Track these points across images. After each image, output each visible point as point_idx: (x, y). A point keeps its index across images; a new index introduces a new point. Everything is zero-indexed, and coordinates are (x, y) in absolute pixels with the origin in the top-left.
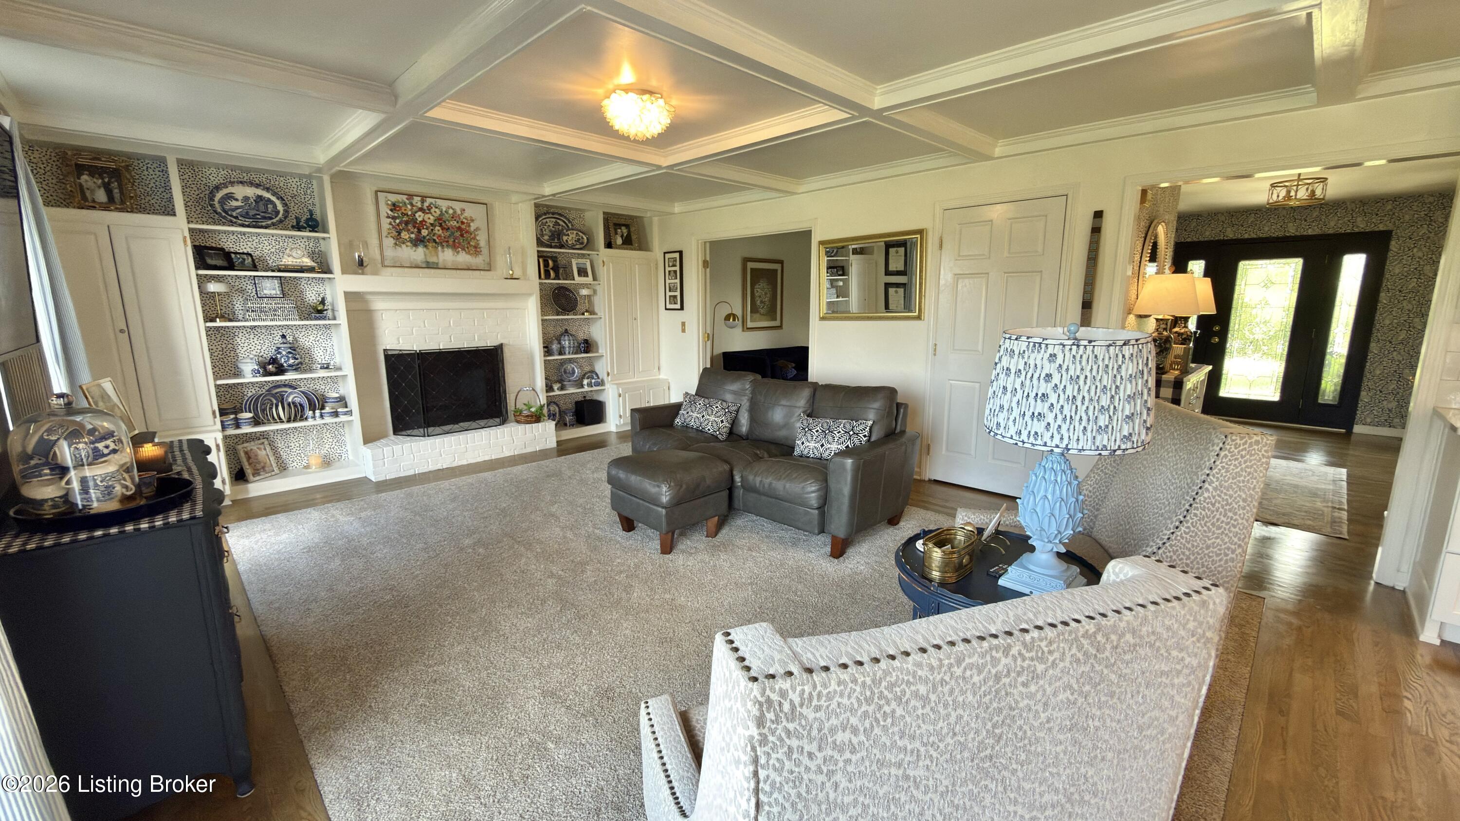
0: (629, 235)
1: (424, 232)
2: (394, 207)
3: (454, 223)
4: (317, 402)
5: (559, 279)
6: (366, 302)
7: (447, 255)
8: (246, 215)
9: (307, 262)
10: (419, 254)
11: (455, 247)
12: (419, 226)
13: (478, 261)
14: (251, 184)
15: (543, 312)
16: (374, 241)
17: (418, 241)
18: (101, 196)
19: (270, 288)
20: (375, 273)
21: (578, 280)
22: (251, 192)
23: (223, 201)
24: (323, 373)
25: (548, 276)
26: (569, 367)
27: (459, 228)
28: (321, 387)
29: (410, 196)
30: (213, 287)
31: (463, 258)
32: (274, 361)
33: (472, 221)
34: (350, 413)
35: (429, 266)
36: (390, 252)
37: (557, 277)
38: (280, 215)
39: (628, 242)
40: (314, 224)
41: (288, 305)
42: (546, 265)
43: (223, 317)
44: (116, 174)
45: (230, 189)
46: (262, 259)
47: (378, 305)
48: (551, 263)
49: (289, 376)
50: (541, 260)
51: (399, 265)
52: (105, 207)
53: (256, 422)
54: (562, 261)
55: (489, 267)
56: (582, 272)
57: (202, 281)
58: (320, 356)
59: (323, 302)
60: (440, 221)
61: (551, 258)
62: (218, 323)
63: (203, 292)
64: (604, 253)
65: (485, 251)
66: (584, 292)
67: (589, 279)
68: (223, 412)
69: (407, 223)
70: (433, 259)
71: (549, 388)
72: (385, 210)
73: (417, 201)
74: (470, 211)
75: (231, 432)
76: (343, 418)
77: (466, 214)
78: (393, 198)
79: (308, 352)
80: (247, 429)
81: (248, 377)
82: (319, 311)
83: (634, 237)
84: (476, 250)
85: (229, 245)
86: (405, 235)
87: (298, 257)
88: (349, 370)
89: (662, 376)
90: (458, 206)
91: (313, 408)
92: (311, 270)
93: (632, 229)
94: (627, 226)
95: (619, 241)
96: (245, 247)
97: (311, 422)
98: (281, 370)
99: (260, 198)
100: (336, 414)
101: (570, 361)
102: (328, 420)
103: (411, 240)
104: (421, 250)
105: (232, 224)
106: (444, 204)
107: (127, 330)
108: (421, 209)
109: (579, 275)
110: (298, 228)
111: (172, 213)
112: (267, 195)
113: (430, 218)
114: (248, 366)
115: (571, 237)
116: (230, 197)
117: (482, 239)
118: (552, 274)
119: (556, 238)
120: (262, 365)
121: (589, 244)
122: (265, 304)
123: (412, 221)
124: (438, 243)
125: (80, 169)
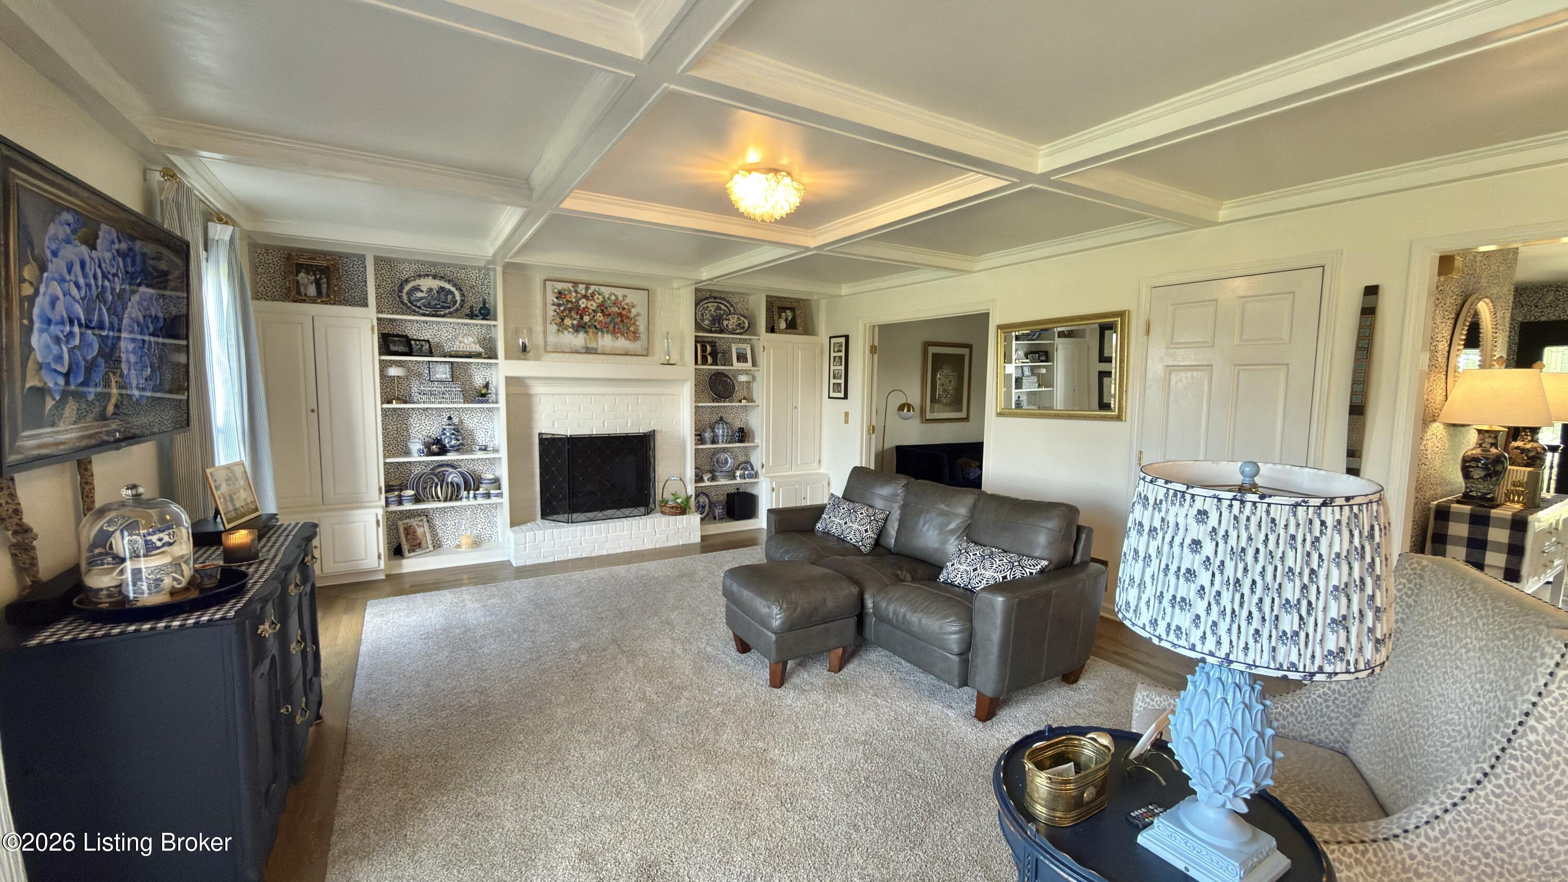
0: (794, 319)
1: (586, 319)
2: (560, 295)
3: (615, 309)
4: (472, 483)
5: (717, 365)
6: (526, 386)
7: (606, 341)
8: (428, 305)
9: (478, 348)
10: (579, 340)
11: (614, 333)
12: (582, 313)
13: (636, 346)
14: (435, 277)
15: (698, 397)
16: (539, 328)
17: (578, 328)
18: (312, 291)
19: (442, 372)
20: (537, 359)
21: (737, 365)
22: (435, 284)
23: (409, 294)
24: (480, 455)
25: (705, 362)
26: (722, 456)
27: (620, 315)
28: (479, 468)
29: (576, 284)
30: (393, 371)
31: (622, 343)
32: (438, 442)
33: (633, 306)
34: (500, 495)
35: (589, 351)
36: (553, 339)
37: (715, 363)
38: (457, 305)
39: (792, 326)
40: (485, 312)
41: (456, 388)
42: (704, 350)
43: (400, 400)
44: (326, 271)
45: (417, 282)
46: (439, 345)
47: (538, 389)
48: (709, 348)
49: (451, 457)
50: (699, 345)
51: (559, 350)
52: (313, 301)
53: (417, 499)
54: (721, 346)
55: (646, 353)
56: (742, 358)
57: (384, 366)
58: (481, 438)
59: (487, 386)
60: (602, 308)
61: (709, 342)
62: (395, 405)
63: (383, 376)
64: (764, 338)
65: (643, 336)
66: (743, 378)
67: (748, 365)
68: (389, 489)
69: (570, 310)
70: (593, 345)
71: (699, 478)
72: (551, 298)
73: (581, 289)
74: (632, 297)
75: (394, 508)
76: (494, 500)
77: (628, 300)
78: (560, 286)
79: (471, 434)
80: (408, 506)
81: (415, 458)
82: (483, 395)
83: (799, 321)
84: (635, 336)
85: (412, 332)
86: (568, 322)
87: (469, 343)
88: (503, 454)
89: (822, 470)
90: (619, 292)
91: (467, 488)
92: (478, 355)
93: (798, 313)
94: (792, 310)
95: (783, 325)
96: (426, 335)
97: (464, 502)
98: (443, 451)
99: (442, 289)
100: (488, 495)
101: (724, 450)
102: (481, 501)
103: (573, 326)
104: (581, 335)
105: (415, 313)
106: (606, 291)
107: (315, 411)
108: (585, 297)
109: (738, 360)
110: (472, 316)
111: (365, 305)
112: (448, 286)
113: (593, 305)
114: (416, 446)
115: (732, 322)
116: (417, 289)
117: (641, 324)
118: (710, 359)
119: (717, 323)
120: (428, 445)
121: (750, 329)
122: (436, 387)
123: (576, 308)
124: (598, 329)
125: (299, 267)
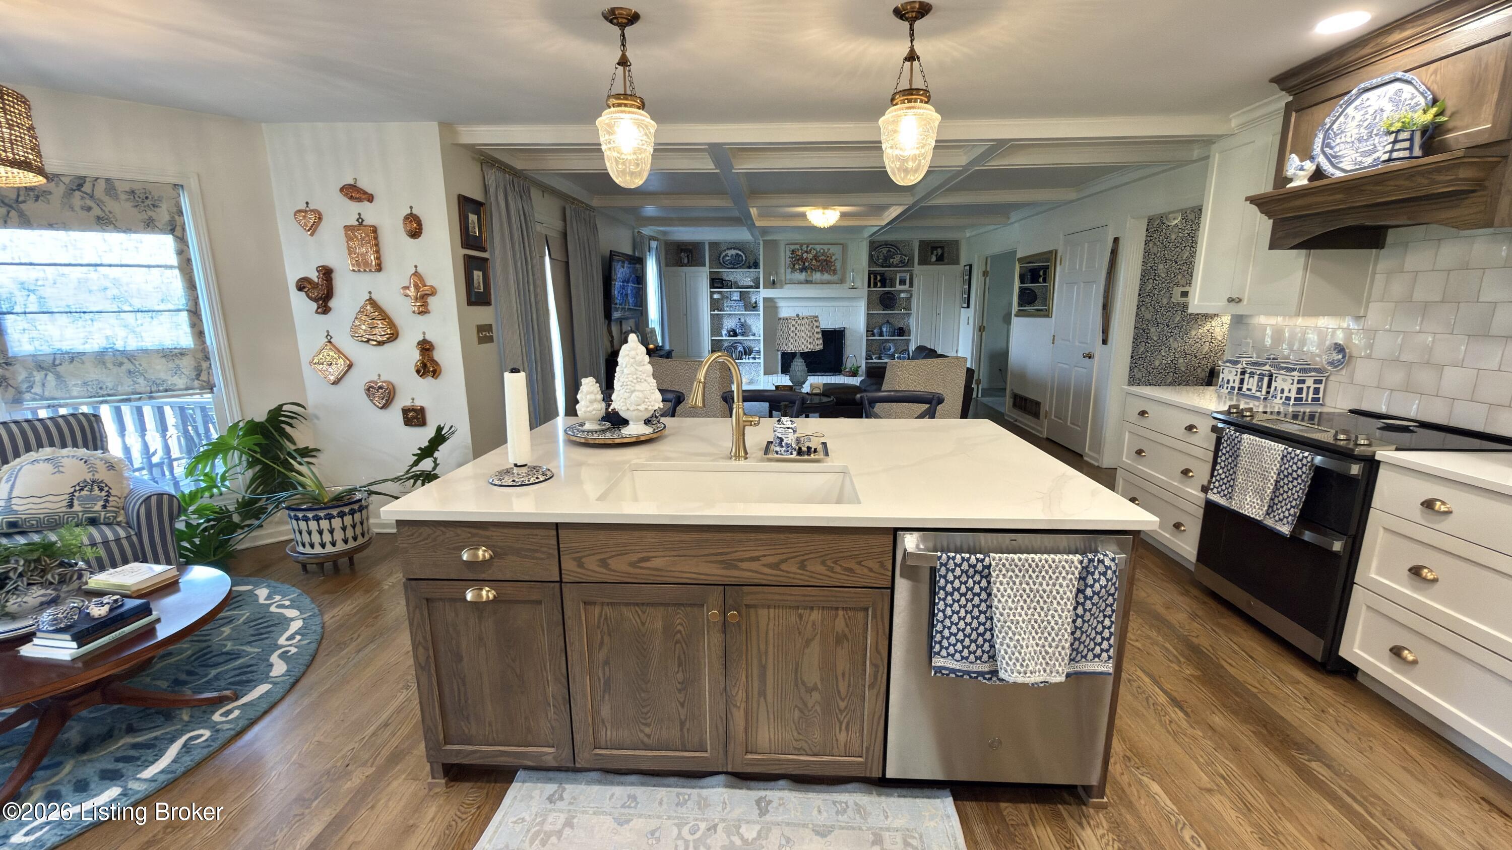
0: (942, 255)
1: (807, 264)
2: (793, 252)
3: (823, 257)
4: (748, 352)
5: (885, 287)
6: (775, 303)
7: (817, 276)
8: (731, 263)
9: (751, 284)
10: (802, 276)
11: (822, 271)
12: (804, 261)
13: (835, 278)
14: (734, 249)
15: (869, 306)
16: (782, 271)
17: (803, 269)
18: (686, 261)
19: (736, 296)
20: (781, 287)
21: (899, 287)
22: (734, 252)
23: (723, 258)
24: (752, 338)
25: (875, 286)
26: (888, 345)
27: (826, 260)
28: (752, 344)
29: (801, 245)
30: (716, 296)
31: (826, 277)
32: (734, 330)
33: (834, 255)
34: (759, 358)
35: (807, 282)
36: (789, 276)
37: (883, 285)
38: (744, 262)
39: (940, 259)
40: (756, 265)
41: (741, 304)
42: (875, 278)
43: (718, 310)
44: (690, 251)
45: (727, 252)
46: (736, 283)
47: (781, 304)
48: (879, 278)
49: (739, 338)
50: (871, 276)
51: (792, 282)
52: (686, 266)
54: (887, 275)
55: (842, 281)
56: (903, 282)
57: (712, 293)
58: (754, 329)
59: (756, 303)
60: (816, 257)
61: (880, 274)
62: (716, 312)
63: (711, 298)
64: (917, 269)
65: (839, 272)
66: (903, 295)
67: (906, 287)
69: (798, 260)
70: (810, 279)
71: (869, 357)
72: (789, 254)
73: (804, 247)
74: (833, 250)
76: (757, 361)
77: (830, 252)
78: (793, 247)
79: (749, 327)
81: (724, 338)
82: (755, 307)
83: (946, 255)
84: (835, 272)
85: (725, 277)
86: (797, 267)
87: (748, 281)
88: (762, 338)
90: (826, 247)
91: (746, 354)
92: (751, 287)
93: (946, 249)
94: (942, 248)
95: (934, 259)
96: (731, 278)
97: (744, 361)
98: (735, 335)
99: (737, 255)
100: (754, 358)
101: (887, 341)
102: (751, 361)
103: (800, 269)
104: (804, 273)
105: (725, 267)
106: (818, 247)
107: (686, 315)
108: (806, 252)
109: (900, 284)
110: (749, 267)
111: (704, 265)
112: (740, 253)
113: (810, 256)
114: (724, 332)
115: (896, 259)
116: (726, 255)
117: (838, 265)
118: (879, 284)
119: (886, 263)
120: (729, 332)
121: (910, 262)
122: (733, 304)
123: (801, 258)
124: (813, 269)
125: (682, 250)
